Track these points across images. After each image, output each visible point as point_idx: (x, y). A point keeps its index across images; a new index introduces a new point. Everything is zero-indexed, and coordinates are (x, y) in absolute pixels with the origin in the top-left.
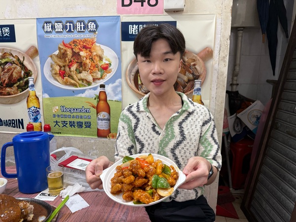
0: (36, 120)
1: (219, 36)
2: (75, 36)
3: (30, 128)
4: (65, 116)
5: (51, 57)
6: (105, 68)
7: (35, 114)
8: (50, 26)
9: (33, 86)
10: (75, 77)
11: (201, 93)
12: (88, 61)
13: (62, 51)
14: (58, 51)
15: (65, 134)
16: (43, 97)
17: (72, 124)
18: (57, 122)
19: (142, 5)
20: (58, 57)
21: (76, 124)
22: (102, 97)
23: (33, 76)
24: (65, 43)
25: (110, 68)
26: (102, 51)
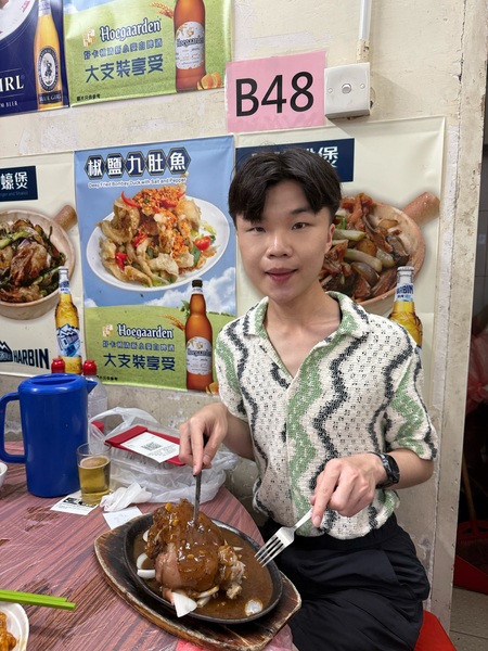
0: (71, 351)
1: (453, 166)
2: (146, 182)
3: (59, 367)
4: (126, 345)
5: (100, 225)
6: (203, 247)
7: (69, 338)
8: (99, 165)
9: (66, 284)
10: (145, 265)
11: (412, 296)
12: (170, 233)
13: (121, 214)
14: (113, 214)
15: (124, 380)
16: (85, 305)
17: (138, 361)
18: (110, 356)
19: (279, 110)
20: (113, 225)
21: (146, 362)
22: (197, 306)
23: (67, 265)
24: (127, 197)
25: (213, 245)
26: (198, 210)
